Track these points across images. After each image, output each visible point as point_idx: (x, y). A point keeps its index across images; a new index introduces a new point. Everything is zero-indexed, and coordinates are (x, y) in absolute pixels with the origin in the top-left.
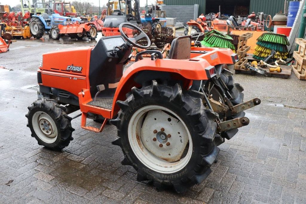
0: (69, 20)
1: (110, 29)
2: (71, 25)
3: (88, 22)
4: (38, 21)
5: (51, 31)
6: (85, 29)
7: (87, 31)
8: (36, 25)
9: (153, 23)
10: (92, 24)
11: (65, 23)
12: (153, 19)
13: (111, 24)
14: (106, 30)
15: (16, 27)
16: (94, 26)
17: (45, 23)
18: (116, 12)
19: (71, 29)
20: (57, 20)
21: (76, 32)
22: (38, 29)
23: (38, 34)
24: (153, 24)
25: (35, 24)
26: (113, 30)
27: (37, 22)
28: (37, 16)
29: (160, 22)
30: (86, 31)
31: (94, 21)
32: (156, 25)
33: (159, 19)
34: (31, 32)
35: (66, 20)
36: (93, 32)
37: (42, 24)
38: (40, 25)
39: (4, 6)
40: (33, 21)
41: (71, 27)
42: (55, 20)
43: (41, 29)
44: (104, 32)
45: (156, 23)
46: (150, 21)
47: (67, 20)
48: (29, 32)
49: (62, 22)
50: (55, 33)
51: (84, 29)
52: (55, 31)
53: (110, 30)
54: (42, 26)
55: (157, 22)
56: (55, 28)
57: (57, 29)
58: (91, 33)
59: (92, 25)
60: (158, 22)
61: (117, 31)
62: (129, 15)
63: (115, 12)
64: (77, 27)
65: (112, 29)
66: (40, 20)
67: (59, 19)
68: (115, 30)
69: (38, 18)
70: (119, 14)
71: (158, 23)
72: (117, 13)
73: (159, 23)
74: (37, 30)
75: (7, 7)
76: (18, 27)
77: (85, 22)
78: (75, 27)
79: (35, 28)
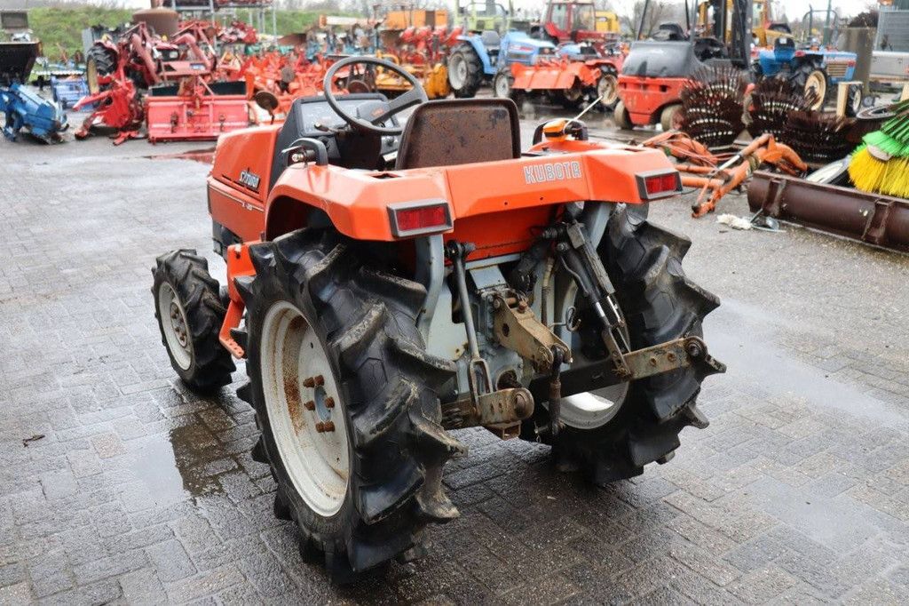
0: (547, 51)
1: (639, 81)
2: (546, 65)
3: (597, 58)
4: (468, 52)
5: (496, 79)
6: (581, 78)
7: (588, 83)
8: (463, 64)
9: (797, 68)
10: (606, 64)
11: (535, 58)
12: (799, 53)
13: (644, 65)
14: (628, 85)
15: (416, 68)
16: (613, 70)
17: (485, 59)
18: (665, 31)
19: (544, 77)
20: (516, 49)
21: (555, 85)
22: (465, 73)
23: (464, 88)
24: (797, 72)
25: (460, 60)
26: (645, 86)
27: (465, 55)
28: (468, 39)
29: (823, 66)
30: (584, 86)
31: (618, 56)
32: (806, 76)
33: (821, 57)
34: (448, 81)
35: (537, 50)
36: (609, 89)
37: (478, 61)
38: (471, 63)
39: (436, 13)
40: (456, 52)
41: (544, 72)
42: (510, 50)
43: (472, 75)
44: (623, 89)
45: (807, 69)
46: (788, 61)
47: (541, 51)
48: (445, 81)
49: (528, 56)
50: (504, 86)
51: (577, 78)
52: (504, 81)
53: (638, 85)
54: (477, 66)
55: (812, 65)
56: (507, 71)
57: (509, 74)
58: (603, 91)
59: (605, 69)
60: (816, 65)
61: (658, 88)
62: (707, 40)
63: (663, 31)
64: (560, 71)
65: (645, 82)
66: (474, 51)
67: (522, 48)
68: (654, 85)
69: (468, 43)
70: (674, 37)
71: (815, 69)
72: (668, 33)
73: (821, 70)
74: (463, 78)
75: (443, 15)
76: (419, 68)
77: (587, 59)
78: (555, 73)
79: (460, 70)
